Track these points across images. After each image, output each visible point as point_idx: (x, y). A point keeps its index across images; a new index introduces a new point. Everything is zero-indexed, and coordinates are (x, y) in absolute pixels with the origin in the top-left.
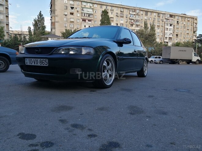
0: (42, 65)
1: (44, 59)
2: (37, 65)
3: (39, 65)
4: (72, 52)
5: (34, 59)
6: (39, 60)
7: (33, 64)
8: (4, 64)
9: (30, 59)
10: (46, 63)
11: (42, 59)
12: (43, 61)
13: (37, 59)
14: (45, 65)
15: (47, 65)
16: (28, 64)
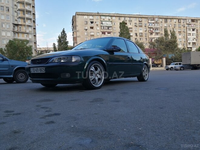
0: (41, 72)
1: (42, 68)
2: (38, 72)
3: (39, 72)
4: (62, 61)
5: (36, 68)
6: (39, 68)
7: (35, 72)
8: (24, 75)
9: (33, 68)
10: (44, 70)
11: (41, 68)
12: (42, 69)
13: (38, 68)
14: (43, 72)
15: (44, 72)
16: (32, 72)
